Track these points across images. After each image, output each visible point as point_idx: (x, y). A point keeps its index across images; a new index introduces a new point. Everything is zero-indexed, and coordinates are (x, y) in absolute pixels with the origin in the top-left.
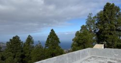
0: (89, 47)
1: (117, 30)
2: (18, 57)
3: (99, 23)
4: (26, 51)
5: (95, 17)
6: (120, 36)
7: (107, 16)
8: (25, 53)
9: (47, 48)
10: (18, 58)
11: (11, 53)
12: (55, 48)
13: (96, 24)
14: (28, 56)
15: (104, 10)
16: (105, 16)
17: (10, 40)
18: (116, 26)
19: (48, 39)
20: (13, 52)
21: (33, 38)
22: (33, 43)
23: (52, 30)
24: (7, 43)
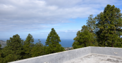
0: (89, 45)
1: (117, 30)
2: (18, 54)
3: (99, 23)
4: (26, 49)
5: (96, 18)
6: (120, 35)
7: (107, 17)
8: (26, 51)
9: (47, 46)
10: (18, 56)
11: (11, 50)
12: (55, 46)
13: (97, 25)
14: (29, 54)
15: (105, 12)
16: (105, 17)
17: (11, 38)
18: (116, 26)
19: (48, 37)
20: (13, 50)
21: (33, 37)
22: (33, 41)
23: (53, 29)
24: (7, 41)
